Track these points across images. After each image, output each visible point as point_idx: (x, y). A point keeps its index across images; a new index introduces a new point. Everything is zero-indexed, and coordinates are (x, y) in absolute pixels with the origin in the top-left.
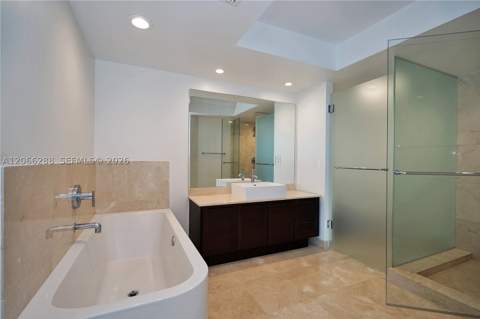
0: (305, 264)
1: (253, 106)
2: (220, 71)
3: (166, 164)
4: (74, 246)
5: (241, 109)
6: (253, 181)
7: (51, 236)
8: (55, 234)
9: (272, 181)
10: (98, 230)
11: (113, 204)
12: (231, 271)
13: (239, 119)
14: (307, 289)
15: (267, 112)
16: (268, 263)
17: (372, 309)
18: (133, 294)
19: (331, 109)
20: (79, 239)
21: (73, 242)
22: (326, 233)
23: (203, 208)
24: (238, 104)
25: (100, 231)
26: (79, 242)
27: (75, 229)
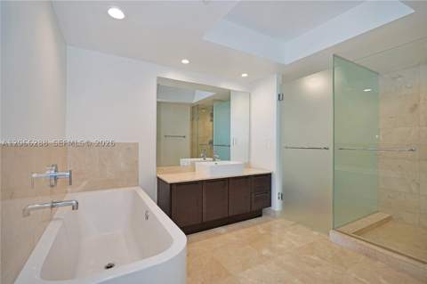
0: (262, 232)
1: (211, 94)
2: (185, 61)
3: (136, 145)
4: (52, 223)
5: (200, 96)
6: (214, 160)
7: (29, 214)
8: (32, 213)
9: (229, 159)
10: (75, 207)
11: (84, 183)
12: (199, 240)
13: (198, 105)
14: (265, 252)
15: (224, 99)
16: (230, 231)
17: (320, 265)
18: (109, 267)
19: (280, 98)
20: (55, 217)
21: (51, 220)
22: (277, 204)
23: (171, 184)
24: (197, 91)
25: (77, 209)
26: (57, 219)
27: (52, 207)
